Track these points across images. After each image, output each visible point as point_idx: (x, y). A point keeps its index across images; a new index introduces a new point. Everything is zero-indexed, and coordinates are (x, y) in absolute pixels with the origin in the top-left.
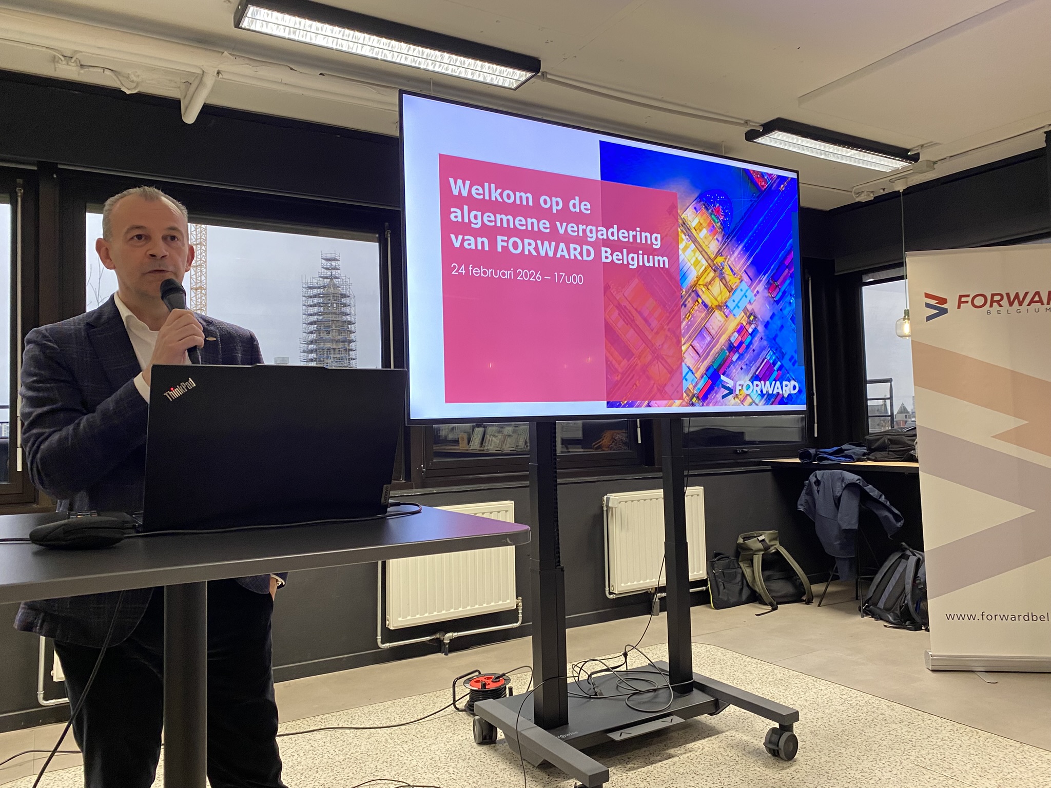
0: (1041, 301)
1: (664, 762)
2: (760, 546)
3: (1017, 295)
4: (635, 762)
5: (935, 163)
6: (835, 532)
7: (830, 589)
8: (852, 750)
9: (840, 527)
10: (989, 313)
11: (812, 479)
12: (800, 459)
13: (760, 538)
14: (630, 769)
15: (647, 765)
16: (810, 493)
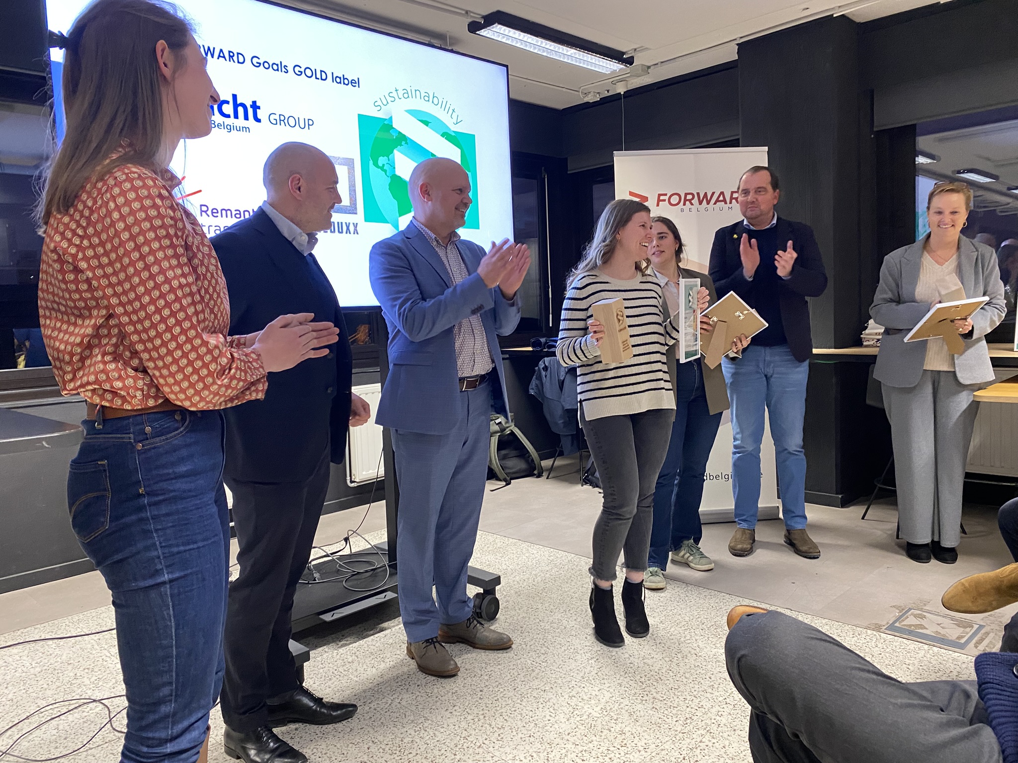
0: (725, 201)
1: (376, 635)
2: (497, 428)
3: (706, 194)
4: (349, 639)
5: (649, 67)
6: (559, 412)
7: (557, 463)
8: (547, 605)
9: (563, 407)
10: (682, 210)
11: (541, 365)
12: (533, 347)
13: (497, 421)
14: (342, 646)
15: (360, 640)
16: (539, 378)
